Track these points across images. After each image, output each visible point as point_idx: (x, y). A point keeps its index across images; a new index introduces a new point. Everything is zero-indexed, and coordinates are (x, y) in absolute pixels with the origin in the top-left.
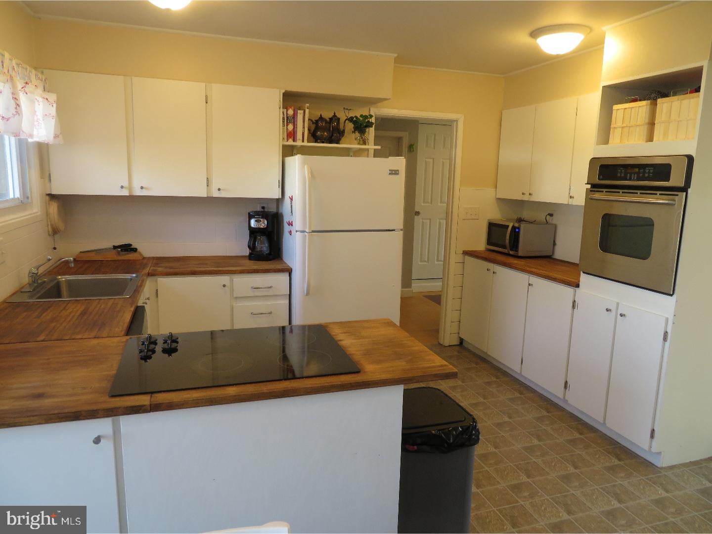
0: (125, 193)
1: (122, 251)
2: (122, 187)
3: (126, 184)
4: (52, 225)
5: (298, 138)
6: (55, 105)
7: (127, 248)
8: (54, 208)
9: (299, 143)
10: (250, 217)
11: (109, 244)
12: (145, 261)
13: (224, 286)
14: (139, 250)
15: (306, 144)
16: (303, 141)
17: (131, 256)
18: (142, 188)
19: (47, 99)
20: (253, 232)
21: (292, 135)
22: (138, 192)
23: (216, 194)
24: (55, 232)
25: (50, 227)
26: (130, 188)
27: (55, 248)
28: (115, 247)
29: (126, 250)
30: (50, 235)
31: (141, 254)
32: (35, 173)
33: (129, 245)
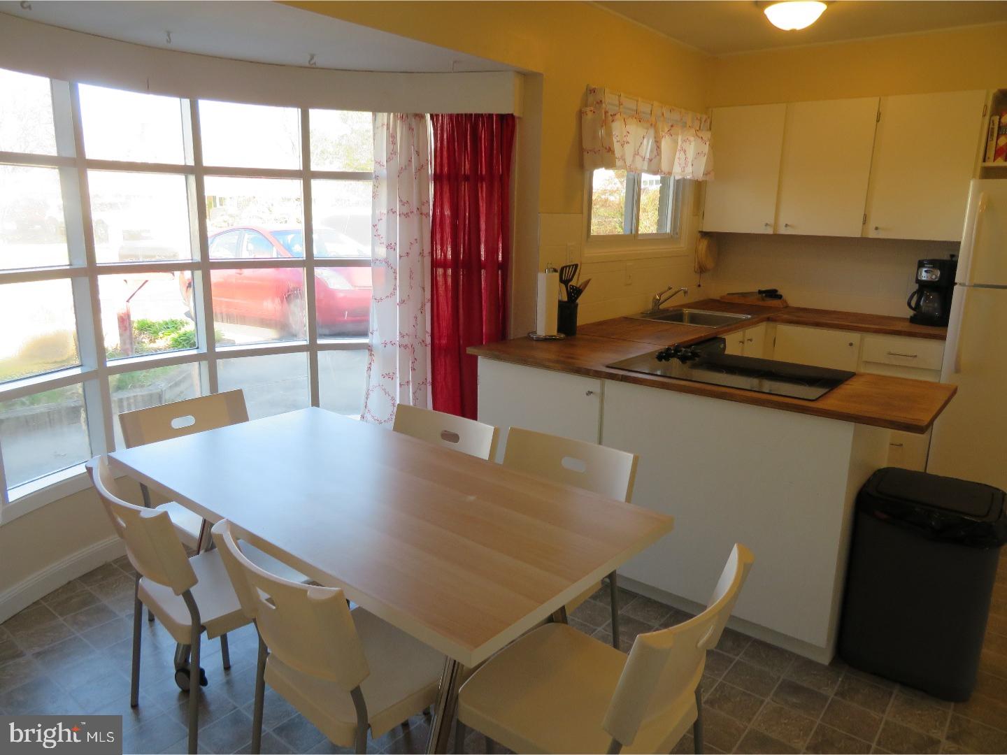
0: (770, 231)
1: (766, 296)
2: (767, 225)
3: (771, 221)
4: (699, 262)
6: (708, 143)
7: (773, 294)
8: (704, 244)
10: (921, 264)
11: (754, 288)
13: (851, 344)
14: (784, 296)
17: (775, 303)
18: (786, 225)
19: (701, 138)
20: (923, 287)
22: (783, 231)
23: (872, 234)
24: (702, 270)
25: (697, 264)
26: (776, 225)
27: (699, 286)
28: (760, 292)
29: (770, 296)
30: (696, 272)
31: (786, 302)
32: (687, 211)
33: (775, 291)
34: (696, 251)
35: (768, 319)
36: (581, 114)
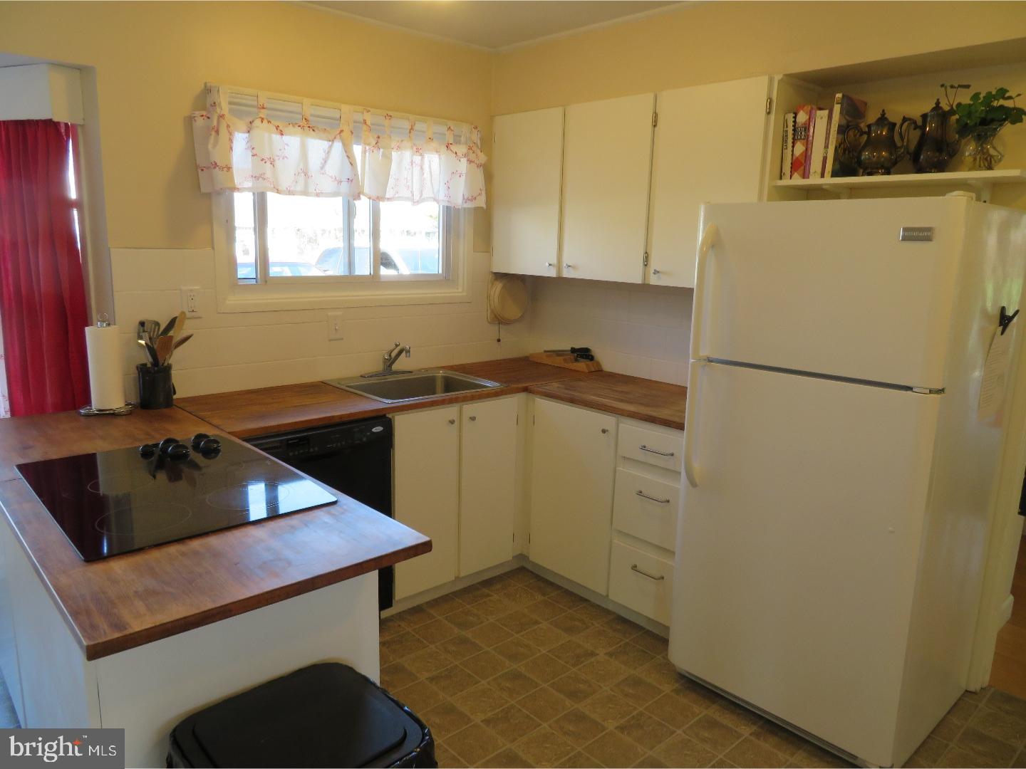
0: (554, 274)
1: (576, 356)
2: (551, 265)
3: (554, 261)
4: (492, 311)
5: (812, 171)
7: (584, 354)
8: (497, 289)
9: (814, 180)
11: (567, 346)
12: (600, 374)
13: (604, 431)
14: (596, 357)
15: (829, 180)
16: (823, 176)
17: (582, 365)
18: (570, 266)
19: (456, 153)
21: (800, 165)
22: (565, 273)
23: (654, 280)
24: (500, 320)
25: (489, 311)
26: (559, 265)
27: (499, 340)
28: (573, 350)
29: (582, 357)
30: (490, 323)
31: (598, 364)
32: (465, 246)
33: (587, 350)
34: (488, 297)
35: (526, 390)
36: (190, 120)
